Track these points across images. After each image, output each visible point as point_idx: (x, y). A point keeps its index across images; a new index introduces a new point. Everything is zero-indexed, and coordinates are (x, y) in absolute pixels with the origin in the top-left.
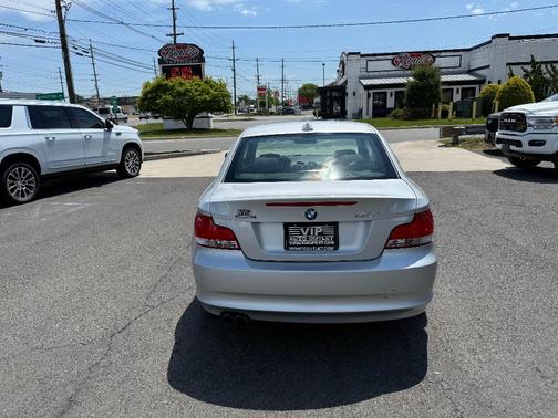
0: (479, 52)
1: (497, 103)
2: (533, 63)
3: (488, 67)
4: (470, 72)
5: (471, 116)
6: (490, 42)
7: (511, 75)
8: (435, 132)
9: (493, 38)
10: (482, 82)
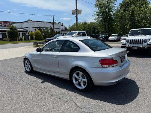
0: (24, 23)
1: (35, 36)
2: (39, 27)
3: (28, 27)
4: (22, 28)
5: (29, 40)
6: (27, 21)
7: (35, 30)
8: (32, 44)
9: (28, 20)
10: (27, 31)
